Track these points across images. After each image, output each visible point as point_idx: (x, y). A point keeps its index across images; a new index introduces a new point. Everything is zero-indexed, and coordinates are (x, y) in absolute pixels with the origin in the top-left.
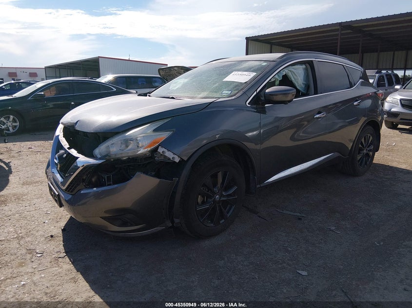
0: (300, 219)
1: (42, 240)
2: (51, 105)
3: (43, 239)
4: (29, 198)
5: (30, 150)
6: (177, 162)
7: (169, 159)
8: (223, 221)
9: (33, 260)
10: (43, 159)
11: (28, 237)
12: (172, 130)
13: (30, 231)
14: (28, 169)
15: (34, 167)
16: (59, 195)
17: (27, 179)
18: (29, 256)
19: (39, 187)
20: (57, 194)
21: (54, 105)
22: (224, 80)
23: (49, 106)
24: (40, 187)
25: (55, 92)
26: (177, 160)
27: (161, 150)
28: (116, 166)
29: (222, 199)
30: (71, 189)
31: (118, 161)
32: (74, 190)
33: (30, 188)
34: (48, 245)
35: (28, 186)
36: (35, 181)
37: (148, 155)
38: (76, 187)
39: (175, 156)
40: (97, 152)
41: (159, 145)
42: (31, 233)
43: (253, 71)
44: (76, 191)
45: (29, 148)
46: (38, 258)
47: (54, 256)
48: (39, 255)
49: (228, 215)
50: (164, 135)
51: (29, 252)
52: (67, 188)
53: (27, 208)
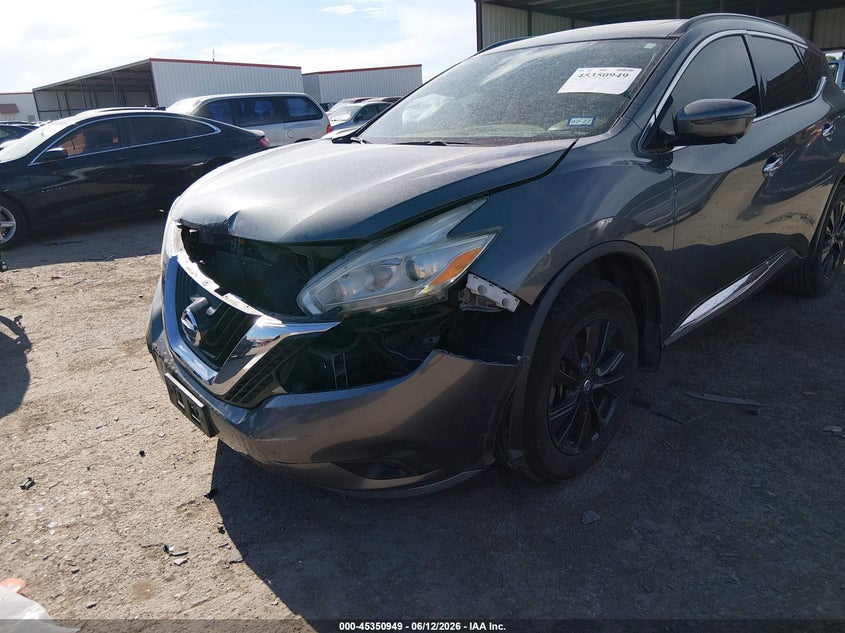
0: (753, 413)
1: (170, 516)
2: (78, 174)
3: (171, 514)
4: (97, 404)
5: (57, 282)
6: (513, 310)
7: (493, 304)
8: (596, 436)
9: (167, 575)
10: (96, 303)
11: (132, 510)
12: (492, 229)
13: (132, 495)
14: (68, 328)
15: (81, 324)
16: (206, 409)
17: (75, 355)
18: (153, 565)
19: (112, 373)
20: (201, 405)
21: (85, 174)
22: (562, 91)
23: (74, 177)
24: (115, 374)
25: (83, 145)
26: (513, 305)
27: (474, 284)
28: (356, 330)
29: (596, 386)
30: (243, 394)
31: (363, 317)
32: (252, 397)
33: (92, 377)
34: (191, 529)
35: (83, 374)
36: (96, 358)
37: (440, 298)
38: (258, 391)
39: (509, 297)
40: (307, 299)
41: (469, 272)
42: (137, 498)
43: (631, 64)
44: (257, 400)
45: (53, 278)
46: (180, 569)
47: (216, 559)
48: (179, 561)
49: (607, 421)
50: (477, 245)
51: (150, 552)
52: (232, 392)
53: (101, 430)
